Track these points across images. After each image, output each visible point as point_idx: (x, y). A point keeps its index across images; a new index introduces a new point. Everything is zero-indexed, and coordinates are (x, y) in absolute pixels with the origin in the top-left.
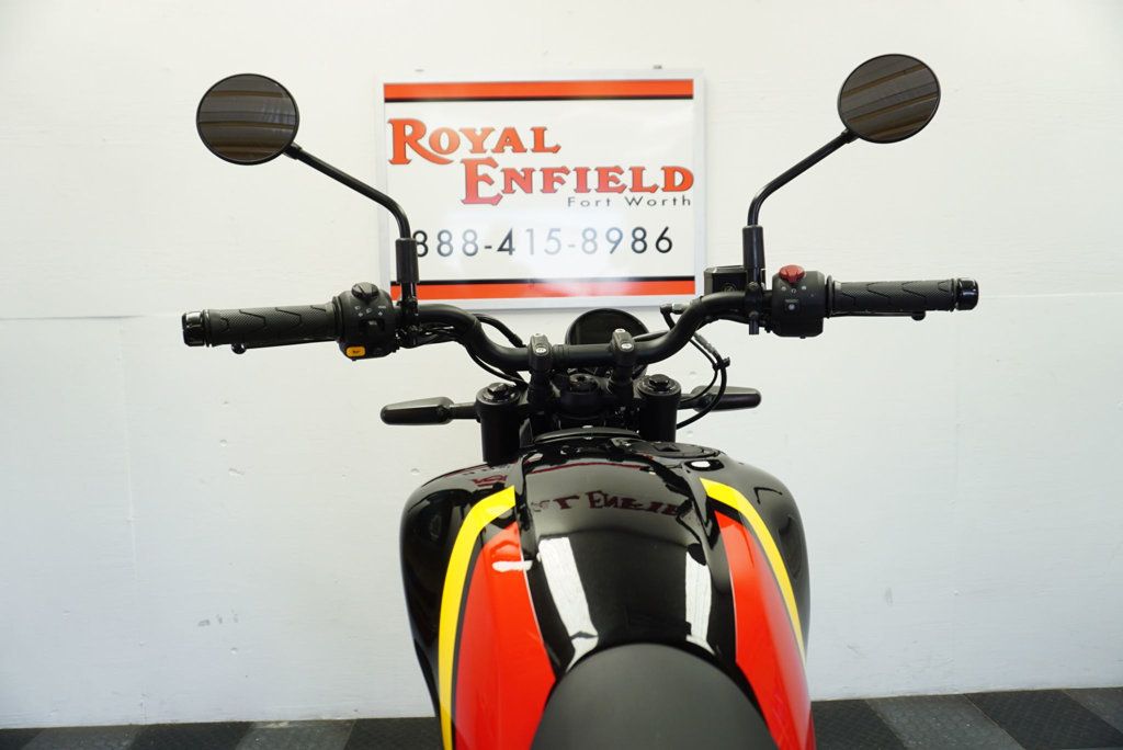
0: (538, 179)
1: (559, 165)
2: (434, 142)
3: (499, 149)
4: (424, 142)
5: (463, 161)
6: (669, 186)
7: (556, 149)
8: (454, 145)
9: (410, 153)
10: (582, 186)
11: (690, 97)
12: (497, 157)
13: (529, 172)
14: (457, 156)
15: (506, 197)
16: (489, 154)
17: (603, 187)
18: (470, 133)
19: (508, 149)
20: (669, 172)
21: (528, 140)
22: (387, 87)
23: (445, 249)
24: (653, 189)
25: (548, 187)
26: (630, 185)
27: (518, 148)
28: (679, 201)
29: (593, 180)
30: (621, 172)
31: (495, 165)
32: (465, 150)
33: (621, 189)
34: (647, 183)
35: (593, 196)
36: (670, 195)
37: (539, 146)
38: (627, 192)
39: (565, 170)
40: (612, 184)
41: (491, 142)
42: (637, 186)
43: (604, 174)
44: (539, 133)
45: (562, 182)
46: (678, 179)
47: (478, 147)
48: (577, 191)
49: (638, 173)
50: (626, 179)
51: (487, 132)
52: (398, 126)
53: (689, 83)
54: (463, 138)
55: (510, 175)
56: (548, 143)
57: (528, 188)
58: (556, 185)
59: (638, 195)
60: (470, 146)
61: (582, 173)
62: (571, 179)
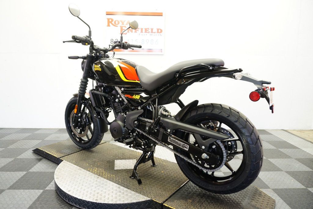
2: (115, 23)
4: (113, 23)
5: (121, 26)
6: (158, 32)
8: (119, 23)
9: (110, 24)
11: (162, 16)
12: (126, 26)
14: (119, 25)
15: (128, 33)
17: (146, 32)
18: (121, 21)
20: (158, 30)
22: (107, 12)
24: (155, 33)
29: (144, 31)
32: (120, 24)
33: (149, 32)
34: (154, 31)
35: (144, 33)
36: (159, 34)
38: (150, 33)
40: (147, 31)
41: (125, 23)
42: (152, 32)
43: (146, 30)
46: (160, 31)
47: (123, 24)
48: (141, 32)
49: (152, 29)
50: (150, 30)
51: (124, 21)
52: (108, 19)
53: (162, 13)
58: (137, 31)
59: (152, 34)
60: (121, 23)
61: (142, 29)
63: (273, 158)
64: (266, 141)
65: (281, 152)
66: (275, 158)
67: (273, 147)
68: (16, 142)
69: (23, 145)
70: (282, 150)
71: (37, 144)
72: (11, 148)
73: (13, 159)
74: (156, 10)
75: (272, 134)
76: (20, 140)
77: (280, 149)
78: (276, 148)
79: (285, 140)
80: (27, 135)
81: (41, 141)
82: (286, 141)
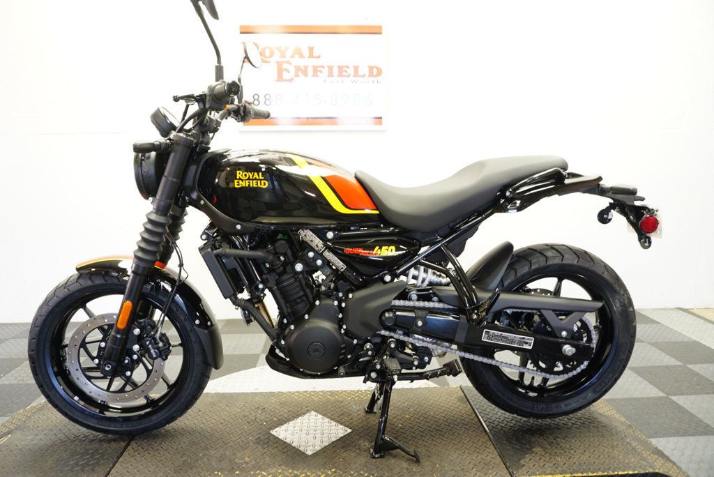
0: (310, 71)
1: (320, 64)
3: (293, 56)
5: (277, 62)
6: (371, 74)
7: (319, 57)
8: (272, 55)
10: (331, 74)
11: (381, 33)
12: (291, 60)
13: (306, 67)
14: (272, 60)
15: (296, 79)
16: (288, 59)
17: (340, 75)
18: (279, 49)
19: (297, 56)
20: (371, 68)
21: (306, 53)
22: (241, 27)
23: (268, 102)
24: (364, 76)
25: (315, 75)
26: (353, 74)
27: (301, 56)
28: (375, 82)
29: (336, 71)
30: (348, 68)
31: (290, 64)
32: (277, 57)
33: (349, 76)
34: (360, 73)
35: (335, 79)
36: (373, 78)
37: (311, 56)
38: (351, 77)
39: (323, 67)
40: (344, 73)
41: (288, 54)
42: (356, 74)
43: (340, 68)
44: (311, 49)
45: (321, 72)
46: (375, 71)
47: (283, 56)
48: (329, 76)
49: (356, 68)
50: (351, 71)
51: (287, 49)
53: (380, 27)
54: (276, 51)
55: (298, 69)
56: (315, 54)
57: (306, 74)
58: (319, 73)
59: (356, 79)
60: (279, 55)
61: (331, 68)
62: (326, 71)
63: (682, 394)
64: (650, 343)
65: (697, 374)
66: (687, 394)
67: (672, 362)
70: (696, 368)
74: (366, 19)
75: (659, 321)
77: (690, 366)
78: (680, 363)
79: (694, 338)
82: (698, 340)
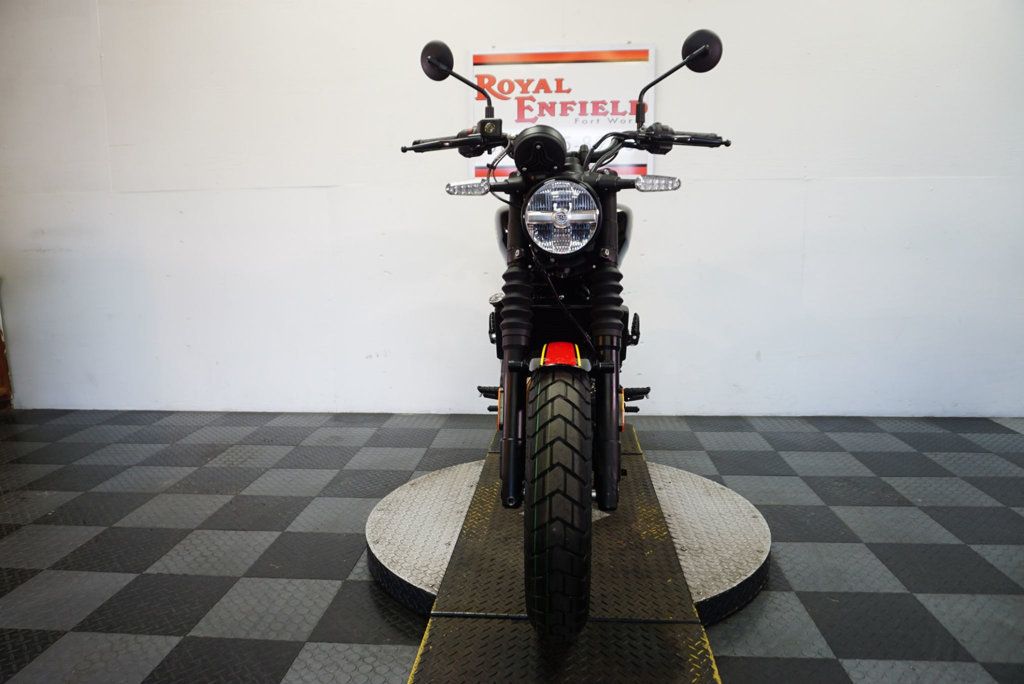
0: (558, 108)
1: (571, 100)
2: (501, 87)
3: (537, 91)
4: (495, 88)
5: (516, 98)
6: (633, 111)
7: (569, 91)
8: (511, 89)
10: (583, 112)
11: (647, 60)
12: (535, 96)
13: (553, 104)
14: (513, 95)
16: (531, 94)
17: (595, 112)
18: (520, 82)
19: (542, 91)
20: (634, 104)
21: (553, 86)
22: (475, 57)
24: (624, 114)
25: (564, 113)
26: (611, 111)
27: (548, 90)
29: (589, 108)
30: (605, 104)
31: (534, 100)
32: (517, 93)
33: (605, 114)
34: (621, 109)
35: (589, 118)
37: (559, 89)
38: (609, 116)
39: (573, 103)
40: (600, 111)
41: (532, 88)
42: (615, 111)
43: (596, 105)
44: (559, 82)
45: (572, 110)
47: (525, 90)
48: (580, 114)
49: (615, 104)
50: (609, 108)
51: (530, 82)
52: (481, 78)
53: (646, 52)
54: (516, 85)
55: (543, 106)
56: (565, 87)
57: (552, 113)
58: (569, 111)
59: (615, 117)
60: (521, 89)
61: (583, 105)
62: (577, 108)
68: (224, 451)
69: (245, 460)
71: (283, 455)
72: (214, 468)
73: (231, 497)
74: (629, 43)
76: (232, 446)
80: (247, 430)
81: (292, 448)
